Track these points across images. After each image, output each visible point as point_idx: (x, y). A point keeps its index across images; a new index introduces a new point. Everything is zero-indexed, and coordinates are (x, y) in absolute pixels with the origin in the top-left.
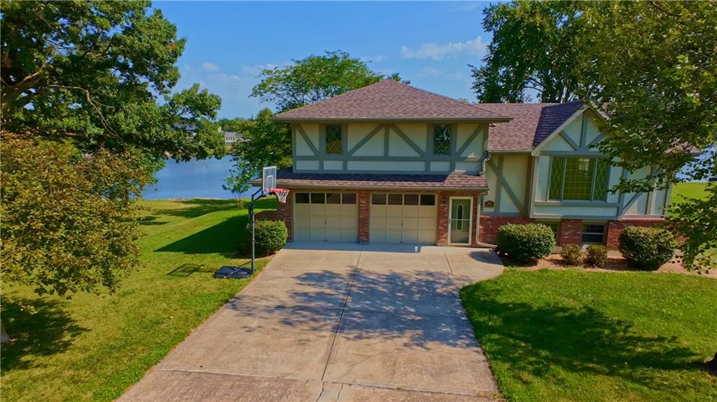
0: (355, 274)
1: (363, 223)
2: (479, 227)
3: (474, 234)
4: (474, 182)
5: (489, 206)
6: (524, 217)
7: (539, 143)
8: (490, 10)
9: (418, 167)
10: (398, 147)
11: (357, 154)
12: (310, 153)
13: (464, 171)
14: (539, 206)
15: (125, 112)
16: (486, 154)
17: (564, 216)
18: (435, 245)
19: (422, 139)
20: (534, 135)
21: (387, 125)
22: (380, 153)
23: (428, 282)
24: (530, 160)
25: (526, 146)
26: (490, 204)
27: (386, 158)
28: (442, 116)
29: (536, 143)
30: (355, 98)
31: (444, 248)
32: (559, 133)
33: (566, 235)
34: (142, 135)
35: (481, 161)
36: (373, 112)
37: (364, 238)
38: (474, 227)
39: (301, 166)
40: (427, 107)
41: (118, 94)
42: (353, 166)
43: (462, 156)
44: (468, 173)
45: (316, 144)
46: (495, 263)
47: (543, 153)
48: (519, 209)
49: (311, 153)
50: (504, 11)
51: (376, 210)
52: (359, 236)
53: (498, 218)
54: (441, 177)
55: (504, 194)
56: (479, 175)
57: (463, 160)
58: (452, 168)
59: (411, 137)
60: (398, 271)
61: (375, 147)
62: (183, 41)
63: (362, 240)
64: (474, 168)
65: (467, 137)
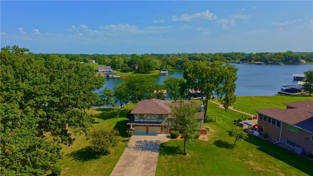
0: (145, 141)
1: (147, 130)
2: (168, 131)
4: (167, 124)
5: (170, 127)
9: (157, 121)
10: (153, 117)
11: (146, 118)
16: (168, 119)
18: (161, 134)
21: (151, 115)
27: (151, 119)
28: (160, 113)
36: (148, 112)
40: (158, 110)
42: (145, 121)
44: (165, 122)
45: (138, 117)
46: (170, 138)
49: (137, 118)
51: (150, 127)
52: (147, 132)
54: (160, 123)
57: (164, 119)
58: (162, 121)
59: (156, 116)
61: (149, 117)
64: (166, 121)
65: (165, 116)
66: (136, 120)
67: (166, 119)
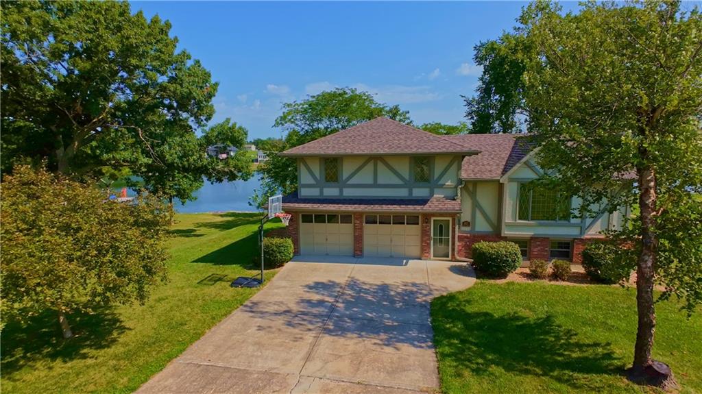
0: (353, 284)
1: (358, 239)
2: (457, 243)
3: (453, 250)
4: (450, 206)
5: (466, 226)
6: (496, 236)
7: (506, 171)
8: (480, 47)
9: (403, 193)
10: (385, 176)
11: (350, 182)
12: (312, 182)
13: (443, 196)
14: (509, 226)
15: (169, 144)
16: (460, 181)
17: (535, 235)
18: (420, 259)
19: (405, 169)
20: (504, 163)
21: (376, 159)
22: (370, 181)
23: (412, 292)
24: (501, 187)
25: (496, 174)
26: (466, 224)
27: (375, 185)
28: (420, 151)
29: (505, 171)
30: (350, 135)
31: (427, 261)
32: (525, 163)
33: (536, 251)
34: (181, 163)
35: (456, 187)
36: (363, 148)
37: (360, 253)
38: (453, 244)
39: (304, 192)
40: (409, 143)
41: (164, 130)
42: (348, 193)
43: (440, 183)
45: (317, 174)
46: (469, 276)
47: (511, 180)
48: (492, 227)
50: (492, 48)
51: (368, 229)
52: (355, 250)
53: (474, 236)
54: (423, 202)
55: (479, 216)
56: (454, 200)
57: (442, 186)
58: (432, 194)
59: (397, 167)
60: (387, 282)
61: (365, 176)
62: (216, 84)
63: (357, 254)
64: (450, 193)
65: (445, 165)
66: (305, 194)
67: (449, 183)
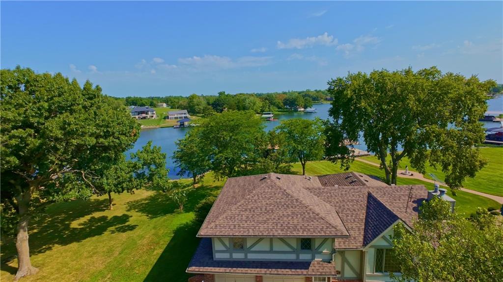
4: (327, 270)
5: (338, 274)
6: (359, 281)
9: (292, 257)
10: (279, 246)
11: (253, 249)
13: (321, 260)
14: (369, 276)
17: (385, 281)
22: (267, 248)
24: (362, 254)
27: (271, 251)
28: (305, 234)
32: (382, 237)
35: (331, 254)
36: (262, 227)
40: (295, 221)
42: (251, 257)
44: (324, 261)
45: (228, 245)
49: (224, 249)
53: (344, 281)
56: (330, 262)
57: (320, 253)
58: (313, 258)
59: (289, 243)
61: (264, 246)
64: (327, 257)
65: (321, 242)
66: (218, 256)
67: (325, 251)
